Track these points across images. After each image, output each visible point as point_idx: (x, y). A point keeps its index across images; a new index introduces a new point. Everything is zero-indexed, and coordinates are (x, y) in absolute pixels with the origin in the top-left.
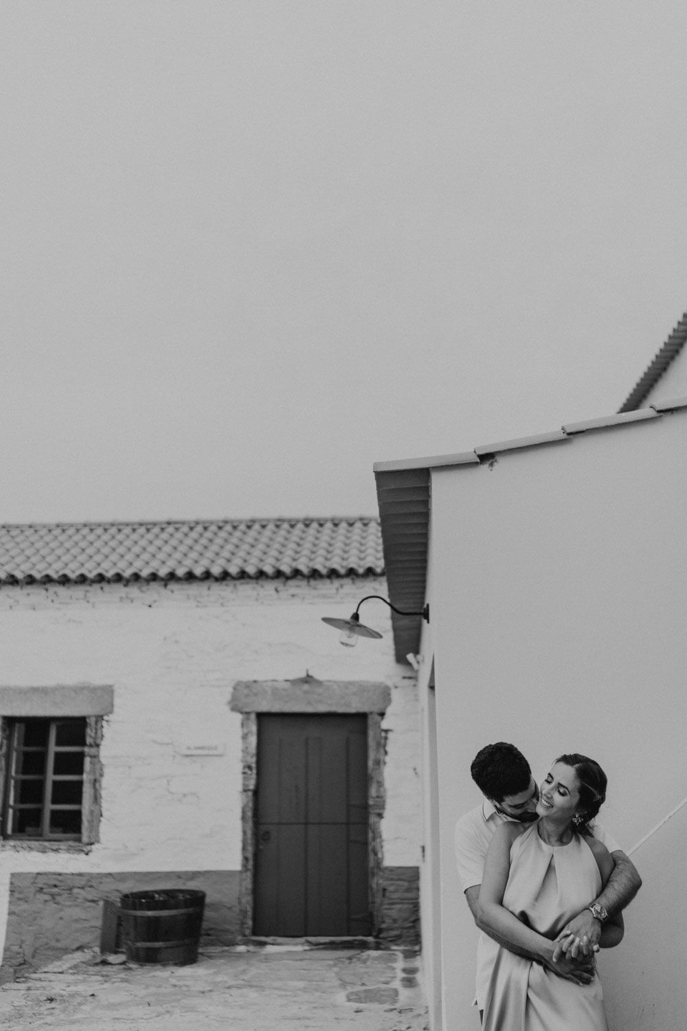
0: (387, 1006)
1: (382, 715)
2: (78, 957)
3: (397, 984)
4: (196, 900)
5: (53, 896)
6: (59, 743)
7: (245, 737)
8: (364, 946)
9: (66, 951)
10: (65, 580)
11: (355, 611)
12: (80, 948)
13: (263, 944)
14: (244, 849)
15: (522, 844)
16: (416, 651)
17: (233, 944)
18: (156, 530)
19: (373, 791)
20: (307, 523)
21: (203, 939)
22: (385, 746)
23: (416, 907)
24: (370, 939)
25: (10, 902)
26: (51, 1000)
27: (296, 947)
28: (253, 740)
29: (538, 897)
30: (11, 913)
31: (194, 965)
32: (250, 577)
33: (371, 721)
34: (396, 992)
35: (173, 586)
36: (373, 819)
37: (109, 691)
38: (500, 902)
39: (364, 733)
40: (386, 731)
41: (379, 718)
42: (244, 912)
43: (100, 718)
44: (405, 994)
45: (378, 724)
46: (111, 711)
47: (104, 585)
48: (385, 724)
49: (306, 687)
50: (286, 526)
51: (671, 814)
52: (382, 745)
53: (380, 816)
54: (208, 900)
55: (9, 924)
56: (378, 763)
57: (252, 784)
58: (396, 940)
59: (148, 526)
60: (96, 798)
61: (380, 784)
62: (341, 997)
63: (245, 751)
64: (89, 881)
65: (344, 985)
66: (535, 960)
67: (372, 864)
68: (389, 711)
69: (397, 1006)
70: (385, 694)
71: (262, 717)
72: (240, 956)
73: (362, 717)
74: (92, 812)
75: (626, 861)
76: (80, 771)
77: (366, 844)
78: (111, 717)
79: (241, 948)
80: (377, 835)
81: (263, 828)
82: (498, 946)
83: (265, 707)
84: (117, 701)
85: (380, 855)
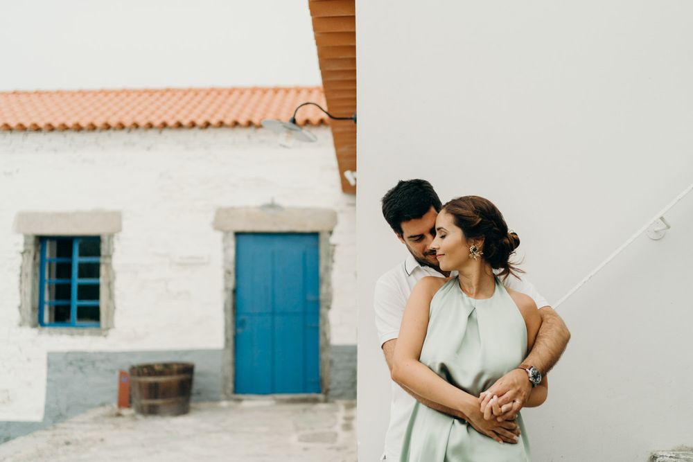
0: (329, 445)
1: (331, 233)
2: (101, 411)
3: (338, 429)
4: (188, 370)
5: (81, 368)
6: (82, 254)
7: (225, 250)
8: (316, 401)
9: (92, 407)
10: (78, 128)
11: (292, 116)
12: (103, 405)
13: (240, 400)
14: (226, 332)
15: (443, 297)
16: (354, 169)
17: (218, 400)
18: (157, 95)
19: (323, 290)
20: (276, 90)
21: (193, 398)
22: (332, 256)
23: (354, 373)
24: (321, 396)
25: (48, 373)
26: (68, 443)
27: (265, 402)
28: (232, 252)
29: (459, 350)
30: (49, 380)
31: (185, 415)
32: (227, 126)
33: (322, 237)
34: (336, 435)
35: (166, 132)
36: (323, 310)
37: (118, 215)
38: (418, 358)
39: (317, 247)
40: (334, 245)
41: (327, 235)
42: (226, 379)
43: (111, 236)
44: (343, 436)
45: (327, 240)
46: (120, 230)
47: (111, 131)
48: (333, 240)
49: (271, 211)
50: (259, 93)
51: (592, 274)
52: (330, 256)
53: (329, 308)
54: (197, 370)
55: (48, 388)
56: (328, 269)
57: (231, 285)
58: (340, 396)
59: (151, 92)
60: (111, 296)
61: (329, 284)
62: (293, 439)
63: (225, 260)
64: (107, 357)
65: (297, 429)
66: (456, 417)
67: (322, 342)
68: (336, 230)
69: (337, 445)
70: (334, 218)
71: (238, 234)
72: (223, 409)
73: (315, 235)
74: (108, 307)
75: (554, 314)
76: (97, 275)
77: (317, 328)
78: (121, 235)
79: (224, 404)
80: (326, 322)
81: (241, 317)
82: (414, 401)
83: (241, 228)
84: (125, 223)
85: (328, 336)
